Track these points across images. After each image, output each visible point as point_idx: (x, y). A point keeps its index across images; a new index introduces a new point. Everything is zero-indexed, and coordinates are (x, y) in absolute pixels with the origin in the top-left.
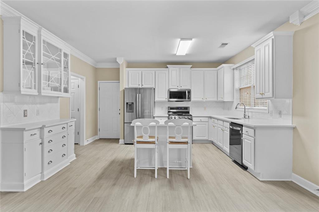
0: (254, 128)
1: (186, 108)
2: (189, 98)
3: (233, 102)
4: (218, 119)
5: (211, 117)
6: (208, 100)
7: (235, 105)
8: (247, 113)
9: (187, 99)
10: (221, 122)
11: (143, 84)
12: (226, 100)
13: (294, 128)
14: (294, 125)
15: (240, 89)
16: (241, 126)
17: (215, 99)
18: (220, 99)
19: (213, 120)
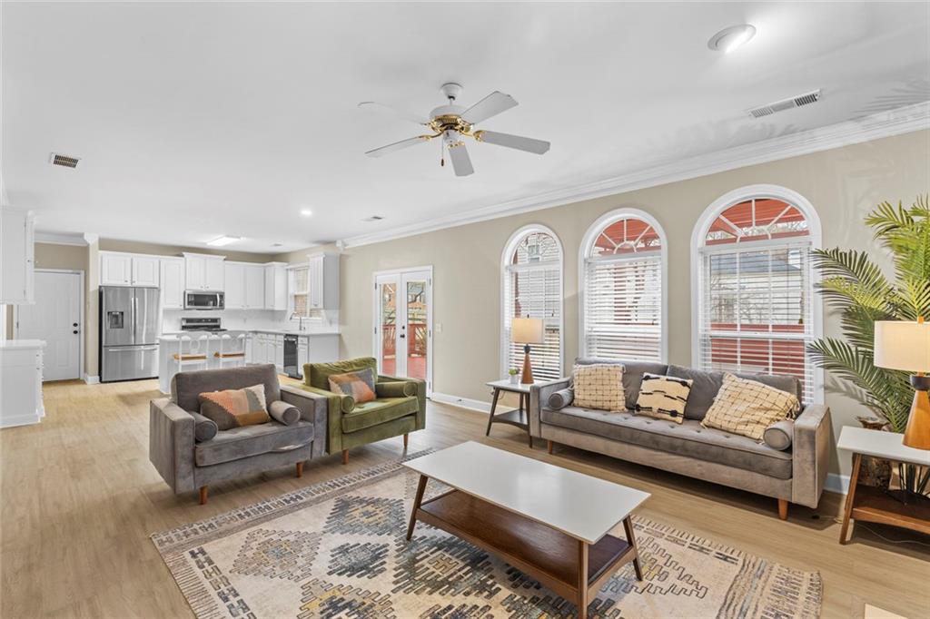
0: (308, 337)
1: (215, 320)
2: (222, 305)
3: (286, 311)
4: (268, 333)
5: (256, 332)
6: (251, 308)
7: (289, 315)
8: (303, 325)
9: (218, 307)
10: (273, 337)
11: (135, 279)
12: (277, 308)
13: (340, 335)
14: (340, 332)
15: (296, 296)
16: (297, 336)
17: (262, 307)
18: (268, 307)
19: (259, 335)
